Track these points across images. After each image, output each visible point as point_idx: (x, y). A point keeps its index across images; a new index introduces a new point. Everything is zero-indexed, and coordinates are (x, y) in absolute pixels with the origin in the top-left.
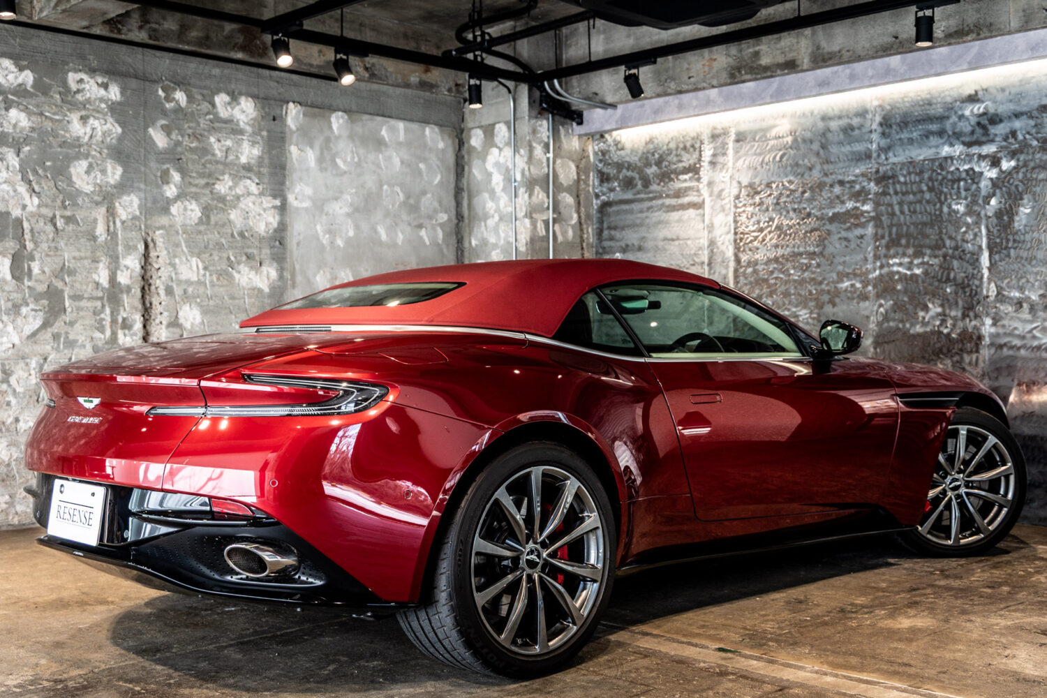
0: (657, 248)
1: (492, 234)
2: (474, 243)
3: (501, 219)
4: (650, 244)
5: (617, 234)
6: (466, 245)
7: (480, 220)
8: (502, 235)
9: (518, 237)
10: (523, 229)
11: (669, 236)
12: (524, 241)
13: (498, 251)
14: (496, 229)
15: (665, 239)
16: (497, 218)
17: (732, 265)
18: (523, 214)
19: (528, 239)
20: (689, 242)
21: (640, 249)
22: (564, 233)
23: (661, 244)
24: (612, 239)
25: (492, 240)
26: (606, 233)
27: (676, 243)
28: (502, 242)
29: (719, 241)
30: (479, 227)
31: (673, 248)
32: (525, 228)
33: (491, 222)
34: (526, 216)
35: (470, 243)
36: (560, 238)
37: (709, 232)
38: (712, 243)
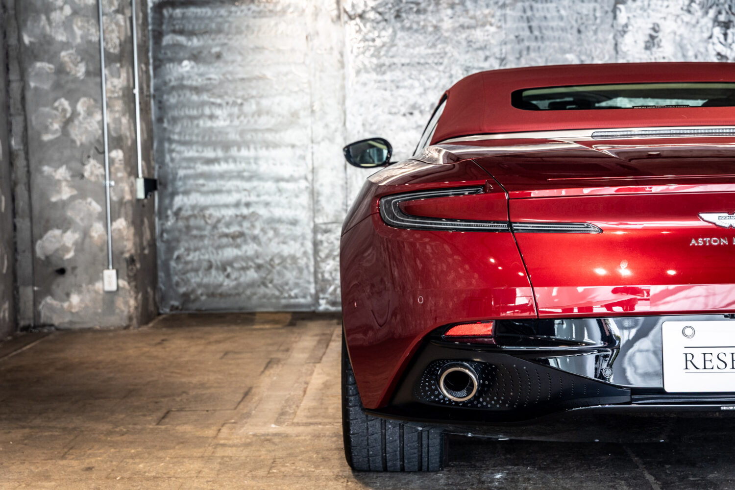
1: (61, 30)
2: (27, 40)
3: (75, 13)
6: (13, 41)
7: (38, 12)
8: (78, 32)
10: (114, 26)
12: (117, 42)
13: (70, 51)
14: (67, 24)
16: (68, 10)
18: (113, 8)
19: (123, 38)
24: (177, 45)
25: (61, 37)
26: (167, 39)
28: (79, 40)
30: (37, 20)
32: (117, 24)
33: (56, 16)
34: (117, 11)
35: (20, 39)
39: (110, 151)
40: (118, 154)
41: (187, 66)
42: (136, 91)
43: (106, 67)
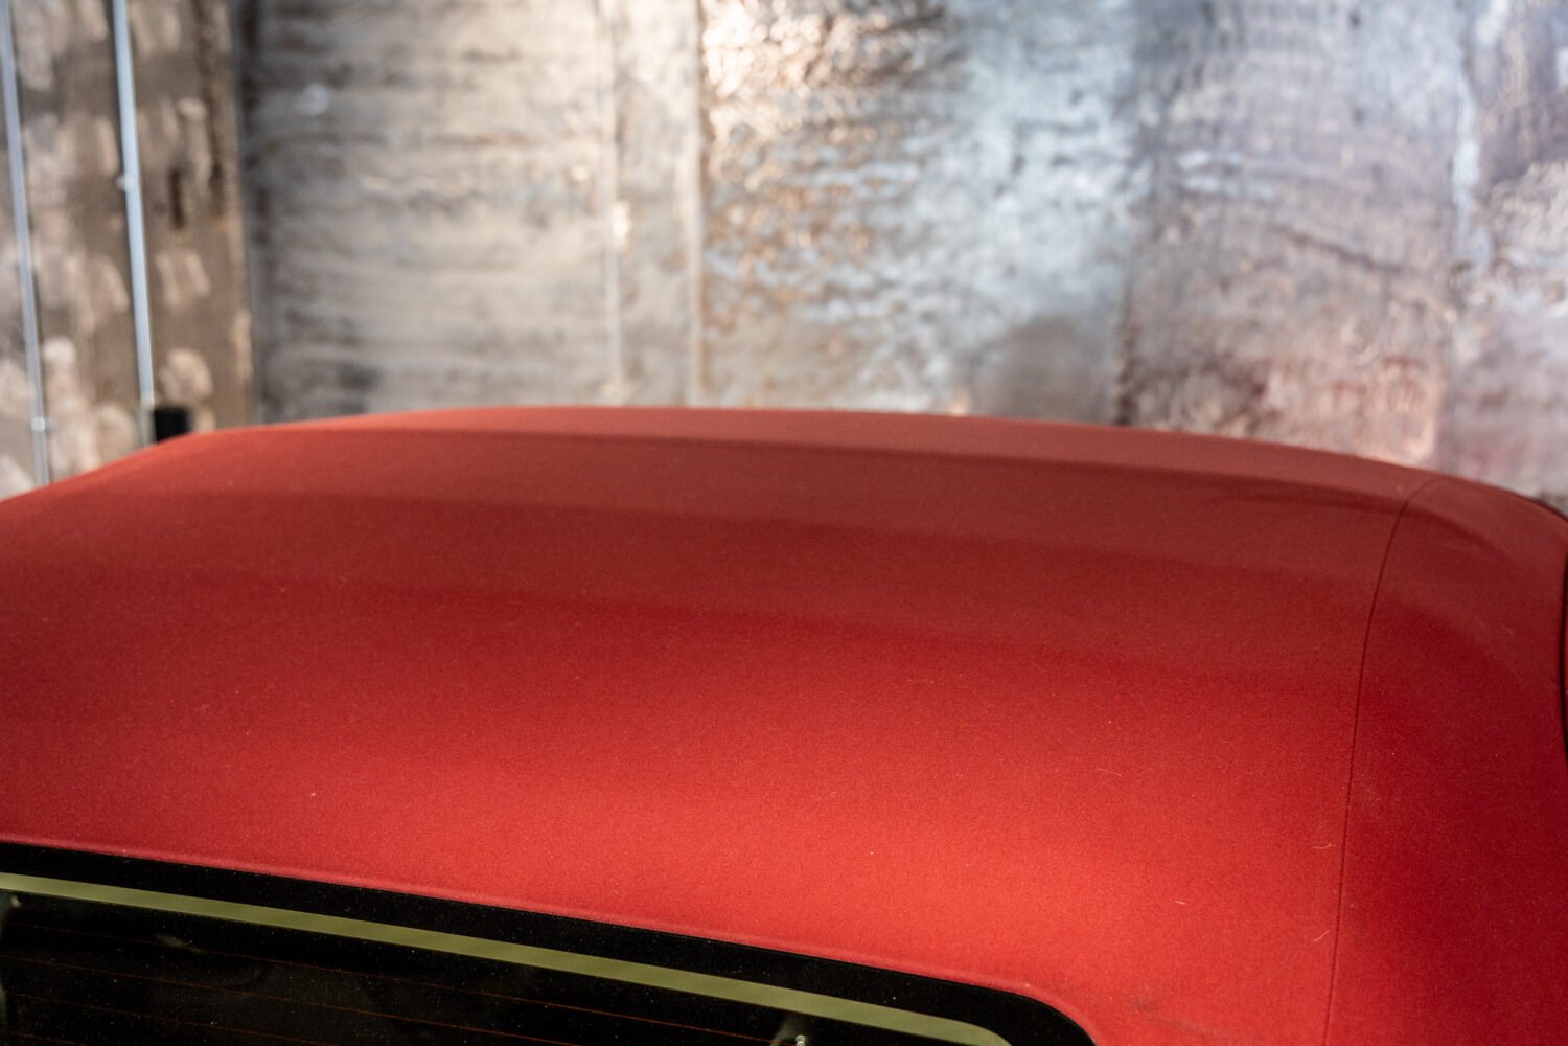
0: (443, 83)
4: (422, 67)
5: (307, 28)
9: (23, 41)
11: (484, 44)
15: (474, 56)
17: (692, 142)
20: (553, 70)
21: (392, 80)
22: (155, 26)
23: (458, 70)
24: (296, 43)
26: (271, 27)
27: (511, 69)
29: (645, 74)
31: (500, 84)
36: (147, 44)
37: (617, 45)
38: (624, 79)
39: (41, 340)
40: (61, 352)
41: (317, 99)
42: (132, 183)
43: (22, 121)
